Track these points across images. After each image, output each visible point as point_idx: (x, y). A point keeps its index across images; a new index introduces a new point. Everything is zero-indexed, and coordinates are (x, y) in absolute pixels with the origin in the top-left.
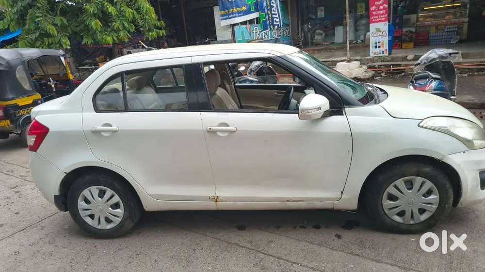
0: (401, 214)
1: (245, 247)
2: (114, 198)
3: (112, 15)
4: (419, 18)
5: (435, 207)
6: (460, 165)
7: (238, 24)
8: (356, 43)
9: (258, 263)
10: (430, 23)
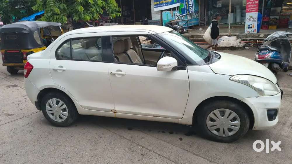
0: (218, 130)
1: (128, 139)
2: (63, 106)
3: (90, 4)
4: (282, 10)
5: (238, 128)
6: (253, 104)
7: (165, 10)
8: (241, 24)
9: (131, 148)
10: (289, 13)
